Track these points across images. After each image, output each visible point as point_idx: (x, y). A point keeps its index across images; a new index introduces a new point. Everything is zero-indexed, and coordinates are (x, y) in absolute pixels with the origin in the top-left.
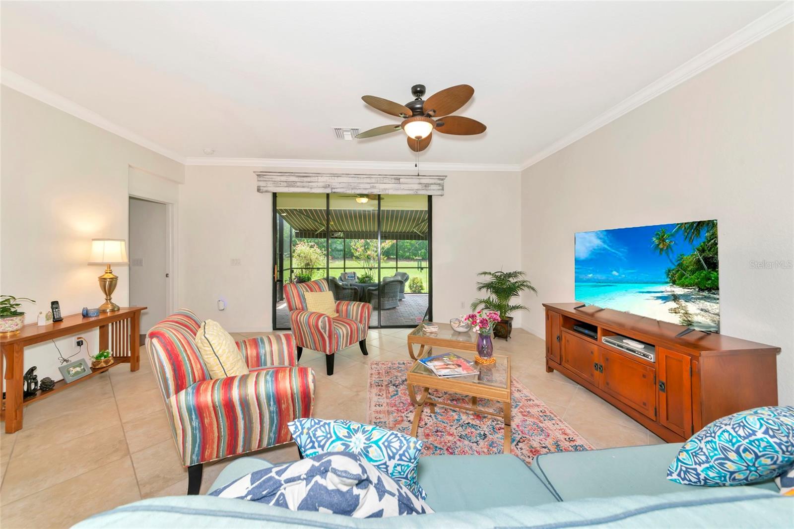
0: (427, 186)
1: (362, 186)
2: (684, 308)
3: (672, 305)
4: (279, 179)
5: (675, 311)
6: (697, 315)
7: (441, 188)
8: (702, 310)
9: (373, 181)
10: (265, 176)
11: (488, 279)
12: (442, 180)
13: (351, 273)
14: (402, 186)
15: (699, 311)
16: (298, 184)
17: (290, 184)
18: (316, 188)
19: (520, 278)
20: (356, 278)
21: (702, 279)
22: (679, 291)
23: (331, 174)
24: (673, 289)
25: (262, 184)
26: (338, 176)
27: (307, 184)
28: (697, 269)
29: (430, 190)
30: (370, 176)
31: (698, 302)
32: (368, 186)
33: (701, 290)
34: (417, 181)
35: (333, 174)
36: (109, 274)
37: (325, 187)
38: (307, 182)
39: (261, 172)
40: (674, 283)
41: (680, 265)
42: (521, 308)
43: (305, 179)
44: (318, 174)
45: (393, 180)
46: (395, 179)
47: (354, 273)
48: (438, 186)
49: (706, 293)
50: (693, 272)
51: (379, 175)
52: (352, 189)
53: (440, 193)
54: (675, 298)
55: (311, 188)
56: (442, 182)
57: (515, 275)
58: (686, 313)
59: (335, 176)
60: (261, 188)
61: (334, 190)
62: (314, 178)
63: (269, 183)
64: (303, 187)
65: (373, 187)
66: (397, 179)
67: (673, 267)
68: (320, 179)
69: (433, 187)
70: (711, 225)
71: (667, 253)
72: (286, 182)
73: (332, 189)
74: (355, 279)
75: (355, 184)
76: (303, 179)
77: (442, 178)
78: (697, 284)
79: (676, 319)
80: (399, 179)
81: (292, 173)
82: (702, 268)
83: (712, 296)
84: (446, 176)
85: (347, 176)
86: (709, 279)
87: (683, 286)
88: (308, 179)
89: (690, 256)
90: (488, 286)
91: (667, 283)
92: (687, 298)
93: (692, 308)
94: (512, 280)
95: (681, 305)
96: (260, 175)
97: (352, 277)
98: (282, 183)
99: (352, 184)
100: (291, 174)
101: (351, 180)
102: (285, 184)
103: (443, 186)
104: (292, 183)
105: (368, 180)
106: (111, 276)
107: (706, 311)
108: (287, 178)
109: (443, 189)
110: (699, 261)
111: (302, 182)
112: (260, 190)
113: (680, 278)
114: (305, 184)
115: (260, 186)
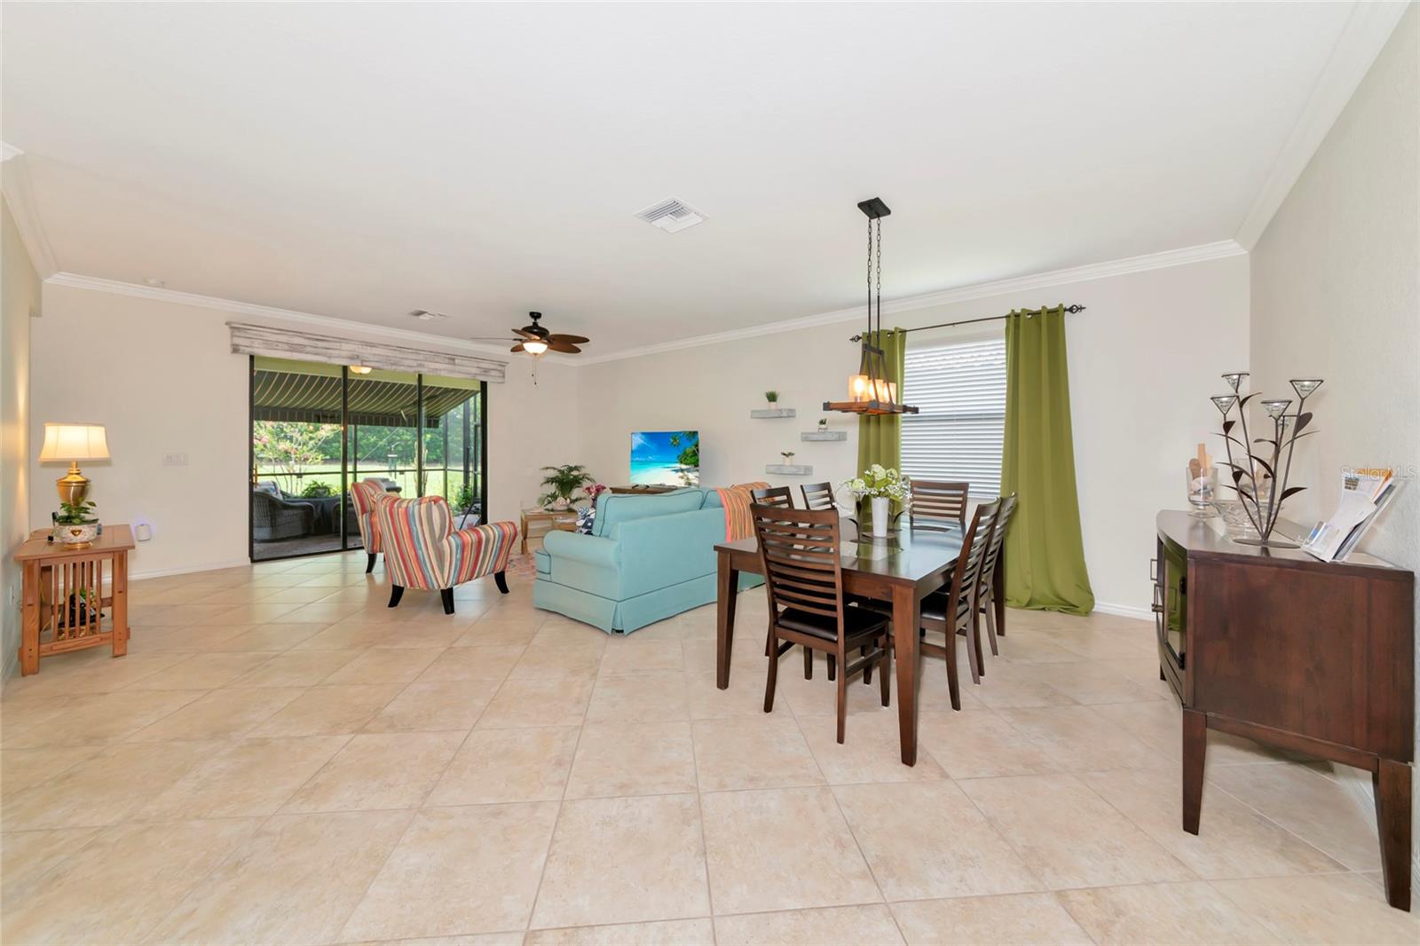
0: (486, 371)
1: (407, 362)
4: (272, 337)
7: (501, 375)
9: (421, 357)
11: (553, 474)
12: (504, 366)
14: (457, 368)
16: (308, 349)
17: (293, 348)
18: (337, 357)
19: (583, 471)
23: (361, 342)
24: (681, 466)
25: (237, 341)
26: (372, 345)
27: (325, 351)
29: (490, 376)
30: (417, 351)
34: (476, 365)
35: (364, 342)
36: (75, 476)
38: (320, 348)
39: (239, 323)
40: (682, 463)
41: (685, 453)
42: (580, 499)
43: (320, 344)
44: (341, 340)
45: (447, 360)
46: (449, 358)
48: (498, 372)
49: (695, 467)
50: (691, 457)
51: (429, 351)
52: (392, 364)
53: (499, 380)
55: (329, 357)
56: (501, 369)
57: (576, 468)
59: (365, 346)
60: (241, 348)
62: (333, 344)
64: (317, 354)
65: (420, 365)
66: (452, 359)
67: (681, 454)
68: (344, 346)
69: (493, 373)
70: (695, 434)
71: (679, 446)
72: (288, 343)
73: (362, 361)
75: (396, 360)
76: (313, 342)
77: (501, 365)
78: (693, 463)
80: (454, 359)
81: (301, 333)
83: (698, 468)
84: (507, 363)
85: (383, 347)
87: (686, 464)
88: (324, 345)
89: (689, 450)
90: (551, 480)
91: (677, 463)
92: (688, 470)
93: (691, 476)
94: (575, 473)
96: (235, 328)
98: (280, 345)
99: (389, 359)
100: (299, 334)
101: (389, 353)
102: (286, 347)
103: (504, 373)
104: (299, 347)
105: (415, 357)
106: (79, 479)
108: (289, 339)
109: (504, 377)
111: (316, 347)
112: (239, 350)
113: (684, 460)
114: (319, 350)
115: (237, 345)
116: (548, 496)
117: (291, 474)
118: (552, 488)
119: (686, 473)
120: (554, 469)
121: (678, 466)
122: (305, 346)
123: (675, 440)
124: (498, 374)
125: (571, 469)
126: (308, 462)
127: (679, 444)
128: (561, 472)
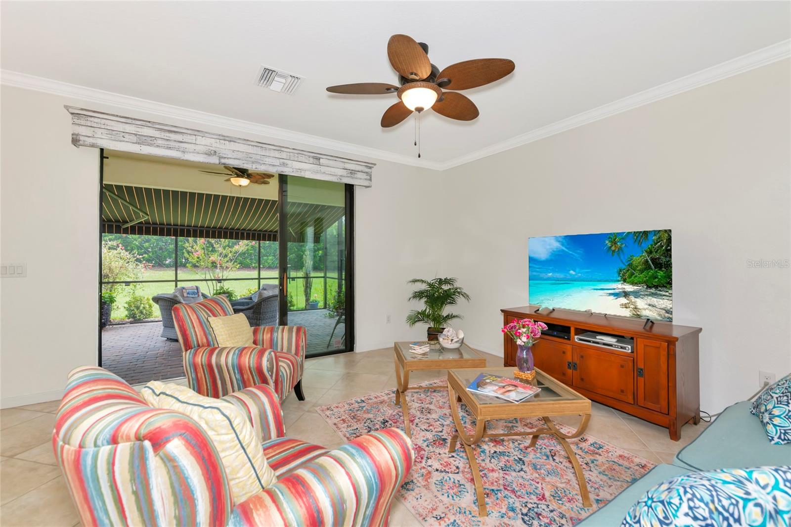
0: (352, 172)
1: (268, 160)
2: (634, 303)
3: (624, 300)
4: (120, 127)
5: (626, 306)
6: (645, 309)
7: (369, 177)
8: (650, 305)
9: (284, 155)
10: (92, 119)
11: (423, 287)
12: (370, 168)
13: (192, 288)
14: (323, 169)
15: (647, 306)
16: (160, 142)
17: (142, 140)
18: (193, 152)
19: (456, 285)
20: (200, 294)
21: (650, 278)
22: (629, 288)
23: (220, 135)
24: (624, 286)
25: (82, 131)
26: (231, 140)
27: (177, 145)
28: (646, 269)
29: (356, 178)
30: (280, 148)
31: (646, 298)
32: (277, 162)
33: (649, 287)
34: (342, 165)
35: (223, 136)
37: (209, 154)
38: (175, 141)
39: (82, 109)
40: (625, 281)
41: (630, 265)
42: (454, 317)
43: (173, 136)
44: (197, 132)
45: (311, 160)
46: (314, 158)
47: (197, 288)
48: (365, 174)
49: (653, 290)
50: (642, 271)
51: (294, 149)
52: (253, 163)
53: (367, 183)
54: (626, 294)
55: (184, 152)
56: (369, 170)
57: (447, 281)
58: (636, 308)
59: (224, 140)
60: (82, 138)
61: (223, 161)
62: (189, 137)
63: (99, 131)
64: (169, 148)
65: (284, 164)
66: (317, 158)
67: (624, 267)
68: (200, 140)
69: (359, 175)
71: (618, 254)
72: (136, 135)
73: (220, 158)
74: (198, 296)
75: (258, 157)
76: (168, 134)
77: (370, 165)
78: (645, 282)
79: (627, 313)
80: (319, 159)
81: (149, 122)
82: (650, 268)
83: (659, 292)
84: (375, 164)
85: (244, 142)
86: (656, 278)
87: (633, 283)
88: (179, 137)
89: (639, 257)
90: (419, 295)
91: (619, 281)
92: (636, 294)
93: (641, 303)
94: (445, 287)
95: (631, 301)
96: (78, 115)
97: (194, 293)
98: (127, 136)
99: (251, 155)
100: (147, 123)
101: (250, 149)
102: (134, 139)
103: (371, 176)
104: (148, 139)
105: (277, 154)
107: (653, 306)
108: (138, 129)
109: (370, 180)
110: (647, 261)
111: (167, 140)
112: (79, 141)
113: (630, 277)
114: (172, 144)
115: (78, 135)
116: (419, 313)
117: (212, 280)
118: (421, 305)
119: (632, 298)
120: (423, 281)
121: (620, 286)
122: (156, 138)
123: (614, 243)
124: (364, 176)
125: (441, 282)
126: (228, 270)
127: (620, 249)
128: (430, 285)
